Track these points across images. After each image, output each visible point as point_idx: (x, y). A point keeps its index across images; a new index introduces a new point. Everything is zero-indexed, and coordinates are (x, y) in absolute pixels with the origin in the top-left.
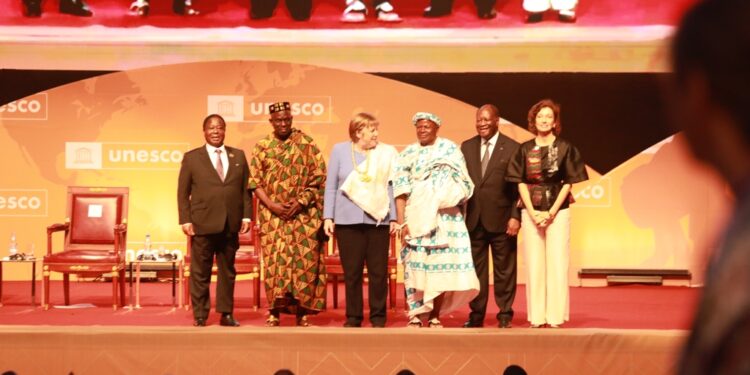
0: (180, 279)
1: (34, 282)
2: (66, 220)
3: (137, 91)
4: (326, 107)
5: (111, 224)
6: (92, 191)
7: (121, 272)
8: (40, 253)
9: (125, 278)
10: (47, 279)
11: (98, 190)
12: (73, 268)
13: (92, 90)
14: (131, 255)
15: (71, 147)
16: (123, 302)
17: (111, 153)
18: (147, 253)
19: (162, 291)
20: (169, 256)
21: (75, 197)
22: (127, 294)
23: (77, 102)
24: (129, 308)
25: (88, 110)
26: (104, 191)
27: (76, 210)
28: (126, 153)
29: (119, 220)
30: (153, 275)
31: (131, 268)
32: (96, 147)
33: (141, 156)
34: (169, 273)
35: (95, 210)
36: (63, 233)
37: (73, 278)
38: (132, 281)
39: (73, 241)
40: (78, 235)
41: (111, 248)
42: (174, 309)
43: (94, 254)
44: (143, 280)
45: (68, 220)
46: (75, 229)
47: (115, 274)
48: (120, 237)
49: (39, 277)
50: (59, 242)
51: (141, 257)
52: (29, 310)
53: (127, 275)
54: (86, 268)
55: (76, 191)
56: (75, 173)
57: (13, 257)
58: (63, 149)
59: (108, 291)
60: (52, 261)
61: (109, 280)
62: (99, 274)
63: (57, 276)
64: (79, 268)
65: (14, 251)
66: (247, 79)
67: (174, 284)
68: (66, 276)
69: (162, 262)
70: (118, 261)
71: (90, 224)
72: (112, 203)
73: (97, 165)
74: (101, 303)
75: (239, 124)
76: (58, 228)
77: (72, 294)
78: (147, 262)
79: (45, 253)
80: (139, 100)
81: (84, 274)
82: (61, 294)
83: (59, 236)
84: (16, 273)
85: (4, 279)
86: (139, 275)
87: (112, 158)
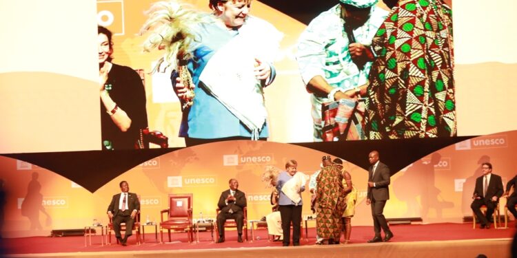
0: (214, 230)
1: (156, 233)
2: (168, 208)
3: (195, 155)
5: (186, 209)
6: (178, 196)
7: (191, 228)
8: (158, 221)
9: (192, 231)
10: (161, 232)
11: (180, 195)
12: (172, 227)
13: (177, 156)
14: (194, 221)
15: (170, 179)
16: (192, 240)
17: (186, 180)
18: (201, 220)
19: (208, 235)
20: (210, 221)
21: (171, 198)
22: (194, 237)
23: (171, 160)
24: (195, 242)
25: (176, 163)
26: (183, 195)
27: (172, 204)
28: (191, 180)
29: (189, 207)
30: (204, 229)
31: (195, 226)
32: (179, 178)
33: (198, 181)
34: (210, 228)
35: (179, 203)
36: (167, 213)
37: (172, 231)
38: (195, 231)
39: (171, 216)
40: (173, 213)
41: (186, 218)
42: (212, 242)
43: (180, 221)
44: (200, 231)
45: (169, 208)
46: (172, 211)
47: (188, 229)
48: (190, 214)
49: (158, 231)
50: (166, 217)
51: (199, 222)
52: (155, 245)
53: (193, 229)
54: (177, 227)
55: (172, 196)
56: (171, 189)
57: (148, 224)
58: (166, 179)
59: (186, 236)
60: (163, 224)
61: (187, 232)
62: (183, 229)
63: (166, 231)
64: (174, 227)
65: (148, 221)
66: (239, 147)
67: (212, 232)
68: (169, 231)
69: (207, 223)
70: (189, 223)
71: (178, 209)
72: (186, 200)
73: (180, 185)
74: (184, 241)
75: (237, 166)
76: (165, 211)
77: (172, 238)
78: (201, 224)
79: (160, 221)
80: (196, 158)
81: (176, 229)
82: (168, 238)
83: (165, 215)
84: (149, 230)
85: (145, 232)
86: (198, 229)
87: (186, 182)
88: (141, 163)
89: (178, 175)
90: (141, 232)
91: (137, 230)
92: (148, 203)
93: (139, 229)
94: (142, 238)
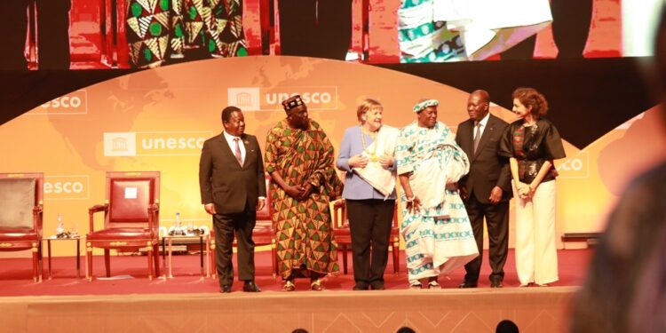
0: (207, 251)
1: (78, 256)
2: (105, 201)
3: (166, 86)
4: (332, 96)
5: (145, 204)
6: (128, 175)
7: (155, 247)
8: (83, 231)
9: (159, 252)
10: (90, 254)
11: (133, 175)
12: (113, 244)
13: (125, 87)
14: (163, 232)
15: (109, 138)
16: (157, 273)
17: (144, 141)
18: (178, 229)
19: (191, 263)
20: (197, 231)
21: (112, 181)
22: (161, 266)
23: (113, 97)
24: (163, 278)
25: (123, 104)
26: (139, 175)
27: (114, 192)
28: (157, 141)
29: (152, 200)
30: (184, 248)
31: (163, 243)
32: (130, 137)
33: (171, 143)
34: (197, 247)
35: (130, 192)
36: (103, 213)
37: (113, 253)
38: (164, 254)
39: (112, 220)
40: (116, 214)
41: (146, 226)
42: (202, 278)
43: (131, 231)
44: (175, 253)
45: (107, 202)
46: (113, 209)
47: (150, 248)
48: (153, 215)
49: (83, 253)
50: (100, 222)
51: (172, 233)
52: (75, 282)
53: (161, 249)
54: (124, 244)
55: (113, 176)
56: (112, 160)
57: (60, 236)
58: (101, 139)
59: (143, 264)
60: (94, 238)
61: (145, 254)
62: (136, 249)
63: (99, 252)
64: (118, 244)
65: (60, 230)
66: (262, 72)
67: (202, 255)
68: (107, 252)
69: (191, 236)
70: (152, 237)
71: (127, 206)
72: (146, 185)
73: (132, 152)
74: (139, 275)
75: (257, 113)
76: (98, 209)
77: (112, 268)
78: (178, 238)
79: (87, 231)
80: (167, 94)
81: (122, 249)
82: (103, 267)
83: (100, 216)
84: (62, 250)
85: (53, 255)
86: (171, 249)
87: (144, 146)
88: (44, 102)
89: (126, 129)
90: (45, 254)
91: (35, 250)
92: (59, 190)
93: (40, 247)
94: (46, 267)
